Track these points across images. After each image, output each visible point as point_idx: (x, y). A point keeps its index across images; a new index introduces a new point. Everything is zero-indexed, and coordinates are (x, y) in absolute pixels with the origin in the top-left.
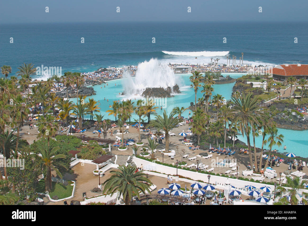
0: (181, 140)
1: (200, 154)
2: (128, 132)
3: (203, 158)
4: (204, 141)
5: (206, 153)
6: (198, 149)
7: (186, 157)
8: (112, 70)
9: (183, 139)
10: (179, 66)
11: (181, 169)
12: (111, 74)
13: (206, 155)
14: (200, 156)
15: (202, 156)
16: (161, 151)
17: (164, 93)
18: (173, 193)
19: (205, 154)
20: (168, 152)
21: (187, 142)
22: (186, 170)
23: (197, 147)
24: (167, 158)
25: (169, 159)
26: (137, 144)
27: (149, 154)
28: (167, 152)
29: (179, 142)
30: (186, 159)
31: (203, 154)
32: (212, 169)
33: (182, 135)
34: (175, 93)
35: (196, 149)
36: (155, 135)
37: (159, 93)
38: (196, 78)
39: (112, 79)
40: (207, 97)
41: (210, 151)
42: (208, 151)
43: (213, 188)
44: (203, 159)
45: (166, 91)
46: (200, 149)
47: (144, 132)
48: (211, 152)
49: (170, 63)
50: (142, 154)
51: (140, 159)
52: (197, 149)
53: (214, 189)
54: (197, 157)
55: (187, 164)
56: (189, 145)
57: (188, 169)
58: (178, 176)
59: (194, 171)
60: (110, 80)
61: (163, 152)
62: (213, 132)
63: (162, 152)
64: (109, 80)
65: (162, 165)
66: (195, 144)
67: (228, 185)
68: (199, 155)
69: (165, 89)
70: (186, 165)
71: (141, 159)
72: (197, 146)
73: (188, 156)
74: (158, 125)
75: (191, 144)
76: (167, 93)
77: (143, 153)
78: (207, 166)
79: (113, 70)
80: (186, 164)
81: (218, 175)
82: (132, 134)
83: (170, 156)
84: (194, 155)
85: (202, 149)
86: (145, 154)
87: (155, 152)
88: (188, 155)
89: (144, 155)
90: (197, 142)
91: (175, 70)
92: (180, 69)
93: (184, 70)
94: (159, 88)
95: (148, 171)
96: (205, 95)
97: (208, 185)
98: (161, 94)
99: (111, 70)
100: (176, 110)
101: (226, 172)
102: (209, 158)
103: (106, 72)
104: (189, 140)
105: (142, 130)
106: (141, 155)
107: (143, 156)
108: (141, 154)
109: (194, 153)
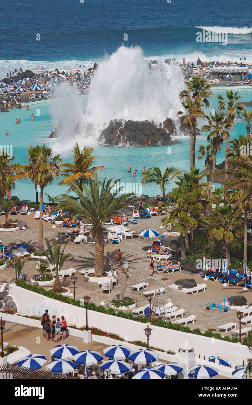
0: (146, 249)
1: (177, 283)
2: (26, 226)
3: (182, 293)
4: (202, 252)
5: (193, 281)
6: (178, 270)
7: (141, 288)
8: (45, 75)
9: (151, 245)
10: (219, 68)
11: (114, 314)
12: (38, 86)
13: (192, 284)
14: (175, 287)
15: (181, 286)
16: (86, 273)
17: (153, 134)
18: (51, 366)
19: (189, 283)
20: (100, 276)
21: (158, 253)
22: (125, 317)
23: (175, 266)
24: (92, 291)
25: (99, 292)
26: (34, 255)
27: (54, 279)
28: (99, 274)
29: (141, 254)
30: (140, 294)
31: (184, 282)
32: (192, 318)
33: (147, 235)
34: (185, 135)
35: (173, 270)
36: (86, 234)
37: (140, 133)
38: (195, 95)
39: (40, 97)
40: (217, 142)
41: (204, 277)
42: (201, 277)
43: (150, 359)
44: (180, 296)
45: (159, 130)
46: (183, 271)
47: (64, 226)
48: (206, 279)
49: (199, 59)
50: (36, 278)
51: (25, 290)
52: (175, 271)
53: (154, 360)
54: (170, 290)
55: (134, 305)
56: (162, 260)
57: (129, 316)
58: (90, 331)
59: (142, 322)
60: (34, 100)
61: (88, 275)
62: (215, 230)
63: (86, 276)
64: (31, 101)
65: (70, 305)
66: (176, 257)
67: (187, 352)
68: (175, 284)
69: (158, 124)
70: (131, 307)
71: (28, 291)
72: (177, 263)
73: (145, 286)
74: (76, 208)
75: (167, 257)
76: (162, 135)
77: (39, 275)
78: (181, 311)
79: (47, 75)
80: (131, 304)
81: (197, 332)
82: (35, 232)
83: (100, 286)
84: (165, 284)
85: (189, 270)
86: (43, 280)
87: (70, 275)
88: (147, 284)
89: (41, 281)
90: (180, 255)
91: (207, 77)
92: (218, 74)
93: (228, 76)
94: (142, 122)
95: (27, 317)
96: (212, 137)
97: (141, 351)
98: (146, 136)
99: (42, 76)
100: (154, 174)
101: (222, 327)
102: (195, 292)
103: (28, 79)
104: (168, 248)
105: (60, 222)
106: (33, 281)
107: (37, 284)
108: (33, 278)
109: (167, 279)
